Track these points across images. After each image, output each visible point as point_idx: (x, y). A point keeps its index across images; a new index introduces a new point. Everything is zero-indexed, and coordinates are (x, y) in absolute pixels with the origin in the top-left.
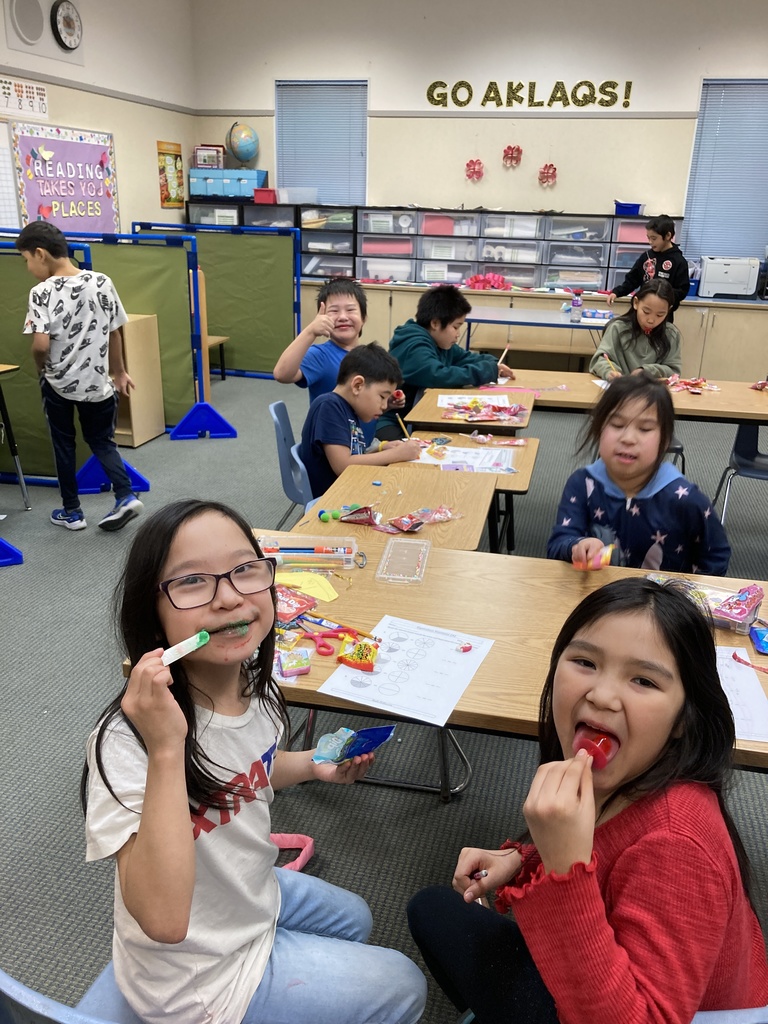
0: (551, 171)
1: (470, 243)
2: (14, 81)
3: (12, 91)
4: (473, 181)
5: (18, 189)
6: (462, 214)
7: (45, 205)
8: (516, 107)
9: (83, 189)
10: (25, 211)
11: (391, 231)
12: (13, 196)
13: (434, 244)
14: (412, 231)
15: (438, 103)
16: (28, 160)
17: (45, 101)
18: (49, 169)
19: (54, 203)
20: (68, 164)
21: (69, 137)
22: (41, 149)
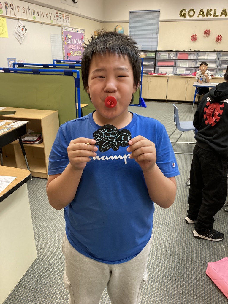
0: (220, 38)
1: (194, 62)
2: (62, 13)
3: (62, 16)
4: (193, 42)
5: (63, 48)
6: (190, 52)
7: (69, 53)
8: (209, 17)
9: (78, 47)
10: (64, 54)
11: (167, 58)
12: (62, 50)
13: (181, 62)
14: (174, 58)
15: (183, 16)
16: (65, 38)
17: (69, 20)
18: (70, 41)
19: (71, 52)
20: (74, 39)
21: (75, 31)
22: (68, 35)
